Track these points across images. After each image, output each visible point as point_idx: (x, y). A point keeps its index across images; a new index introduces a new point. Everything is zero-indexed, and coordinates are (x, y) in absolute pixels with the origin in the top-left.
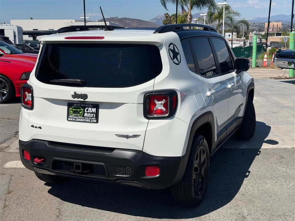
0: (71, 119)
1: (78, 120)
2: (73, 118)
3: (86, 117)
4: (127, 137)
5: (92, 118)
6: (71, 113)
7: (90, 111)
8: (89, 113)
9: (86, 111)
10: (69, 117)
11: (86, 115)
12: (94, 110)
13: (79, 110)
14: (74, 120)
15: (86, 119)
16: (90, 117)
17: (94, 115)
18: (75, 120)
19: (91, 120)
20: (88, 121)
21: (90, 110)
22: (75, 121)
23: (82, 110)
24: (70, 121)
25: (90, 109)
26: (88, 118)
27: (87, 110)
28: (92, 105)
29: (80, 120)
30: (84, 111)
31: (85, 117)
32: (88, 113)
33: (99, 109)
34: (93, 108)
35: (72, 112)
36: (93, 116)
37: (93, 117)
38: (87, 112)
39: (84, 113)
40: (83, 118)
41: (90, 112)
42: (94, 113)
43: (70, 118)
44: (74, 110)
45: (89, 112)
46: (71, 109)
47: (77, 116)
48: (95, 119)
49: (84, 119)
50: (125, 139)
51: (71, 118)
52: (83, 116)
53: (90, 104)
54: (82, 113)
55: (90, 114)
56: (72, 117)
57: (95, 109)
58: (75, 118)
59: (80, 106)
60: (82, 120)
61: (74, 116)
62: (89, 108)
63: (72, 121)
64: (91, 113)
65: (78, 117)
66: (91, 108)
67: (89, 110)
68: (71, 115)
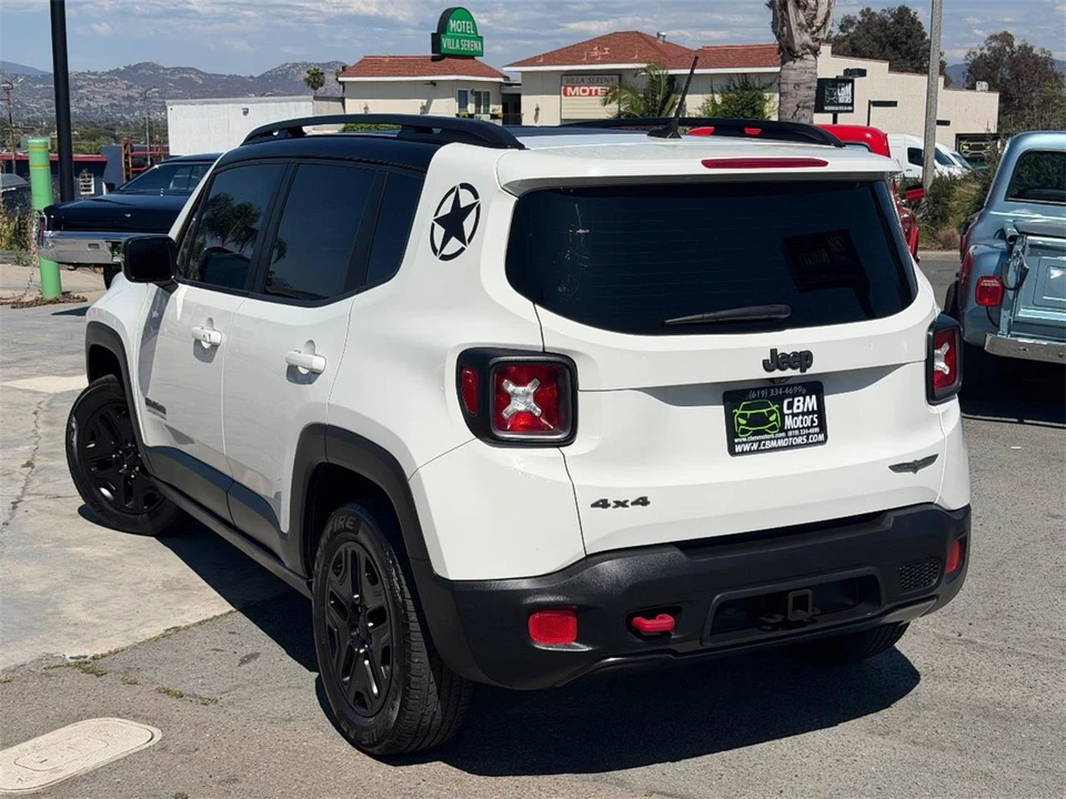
0: (747, 447)
1: (769, 444)
2: (753, 442)
3: (791, 429)
4: (913, 467)
5: (811, 431)
6: (739, 424)
7: (798, 407)
8: (797, 415)
9: (786, 411)
10: (736, 440)
11: (789, 422)
12: (812, 402)
13: (765, 411)
14: (755, 447)
15: (793, 436)
16: (804, 428)
17: (816, 420)
18: (759, 446)
19: (808, 439)
20: (799, 441)
21: (801, 404)
22: (758, 451)
23: (774, 408)
24: (743, 453)
25: (799, 401)
26: (797, 432)
27: (790, 406)
28: (803, 385)
29: (774, 444)
30: (781, 409)
31: (788, 430)
32: (794, 415)
33: (825, 397)
34: (808, 397)
35: (743, 421)
36: (813, 422)
37: (812, 427)
38: (790, 412)
39: (783, 416)
40: (783, 434)
41: (800, 410)
42: (813, 412)
43: (739, 443)
44: (749, 412)
45: (795, 411)
46: (739, 412)
47: (762, 432)
48: (817, 430)
49: (787, 437)
50: (910, 474)
51: (745, 443)
52: (782, 430)
53: (797, 385)
54: (776, 420)
55: (801, 417)
56: (745, 440)
57: (814, 397)
58: (760, 441)
59: (769, 398)
60: (782, 443)
61: (753, 435)
62: (796, 399)
63: (751, 452)
64: (803, 414)
65: (766, 436)
66: (801, 399)
67: (796, 404)
68: (744, 431)
